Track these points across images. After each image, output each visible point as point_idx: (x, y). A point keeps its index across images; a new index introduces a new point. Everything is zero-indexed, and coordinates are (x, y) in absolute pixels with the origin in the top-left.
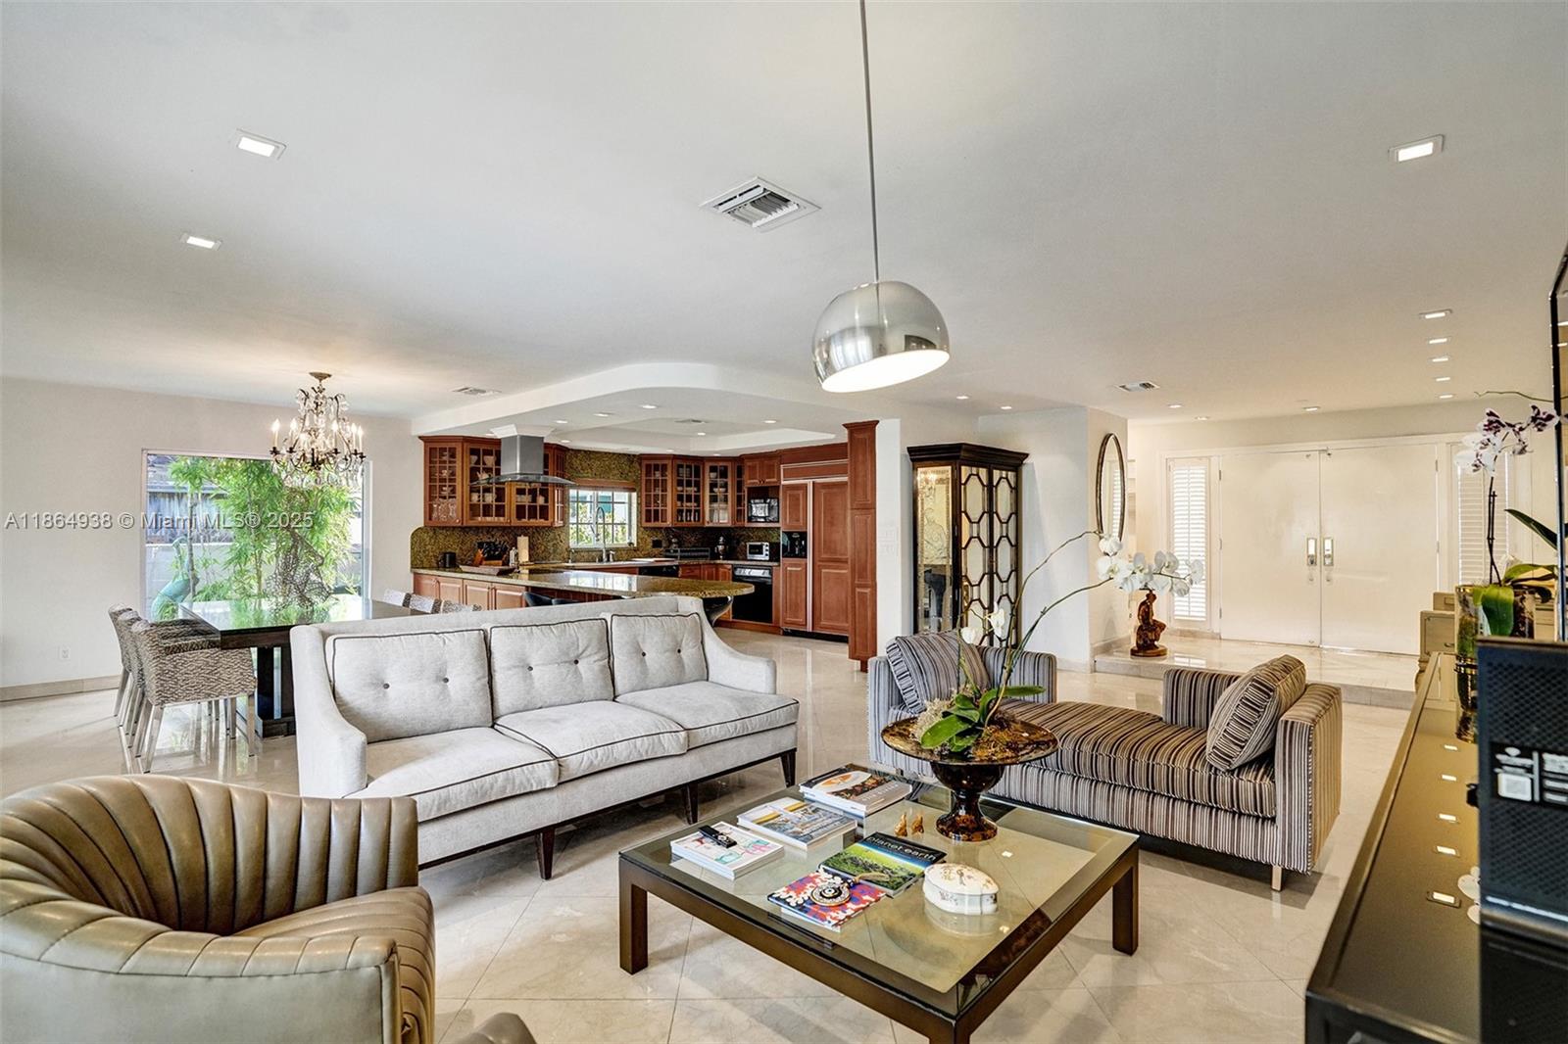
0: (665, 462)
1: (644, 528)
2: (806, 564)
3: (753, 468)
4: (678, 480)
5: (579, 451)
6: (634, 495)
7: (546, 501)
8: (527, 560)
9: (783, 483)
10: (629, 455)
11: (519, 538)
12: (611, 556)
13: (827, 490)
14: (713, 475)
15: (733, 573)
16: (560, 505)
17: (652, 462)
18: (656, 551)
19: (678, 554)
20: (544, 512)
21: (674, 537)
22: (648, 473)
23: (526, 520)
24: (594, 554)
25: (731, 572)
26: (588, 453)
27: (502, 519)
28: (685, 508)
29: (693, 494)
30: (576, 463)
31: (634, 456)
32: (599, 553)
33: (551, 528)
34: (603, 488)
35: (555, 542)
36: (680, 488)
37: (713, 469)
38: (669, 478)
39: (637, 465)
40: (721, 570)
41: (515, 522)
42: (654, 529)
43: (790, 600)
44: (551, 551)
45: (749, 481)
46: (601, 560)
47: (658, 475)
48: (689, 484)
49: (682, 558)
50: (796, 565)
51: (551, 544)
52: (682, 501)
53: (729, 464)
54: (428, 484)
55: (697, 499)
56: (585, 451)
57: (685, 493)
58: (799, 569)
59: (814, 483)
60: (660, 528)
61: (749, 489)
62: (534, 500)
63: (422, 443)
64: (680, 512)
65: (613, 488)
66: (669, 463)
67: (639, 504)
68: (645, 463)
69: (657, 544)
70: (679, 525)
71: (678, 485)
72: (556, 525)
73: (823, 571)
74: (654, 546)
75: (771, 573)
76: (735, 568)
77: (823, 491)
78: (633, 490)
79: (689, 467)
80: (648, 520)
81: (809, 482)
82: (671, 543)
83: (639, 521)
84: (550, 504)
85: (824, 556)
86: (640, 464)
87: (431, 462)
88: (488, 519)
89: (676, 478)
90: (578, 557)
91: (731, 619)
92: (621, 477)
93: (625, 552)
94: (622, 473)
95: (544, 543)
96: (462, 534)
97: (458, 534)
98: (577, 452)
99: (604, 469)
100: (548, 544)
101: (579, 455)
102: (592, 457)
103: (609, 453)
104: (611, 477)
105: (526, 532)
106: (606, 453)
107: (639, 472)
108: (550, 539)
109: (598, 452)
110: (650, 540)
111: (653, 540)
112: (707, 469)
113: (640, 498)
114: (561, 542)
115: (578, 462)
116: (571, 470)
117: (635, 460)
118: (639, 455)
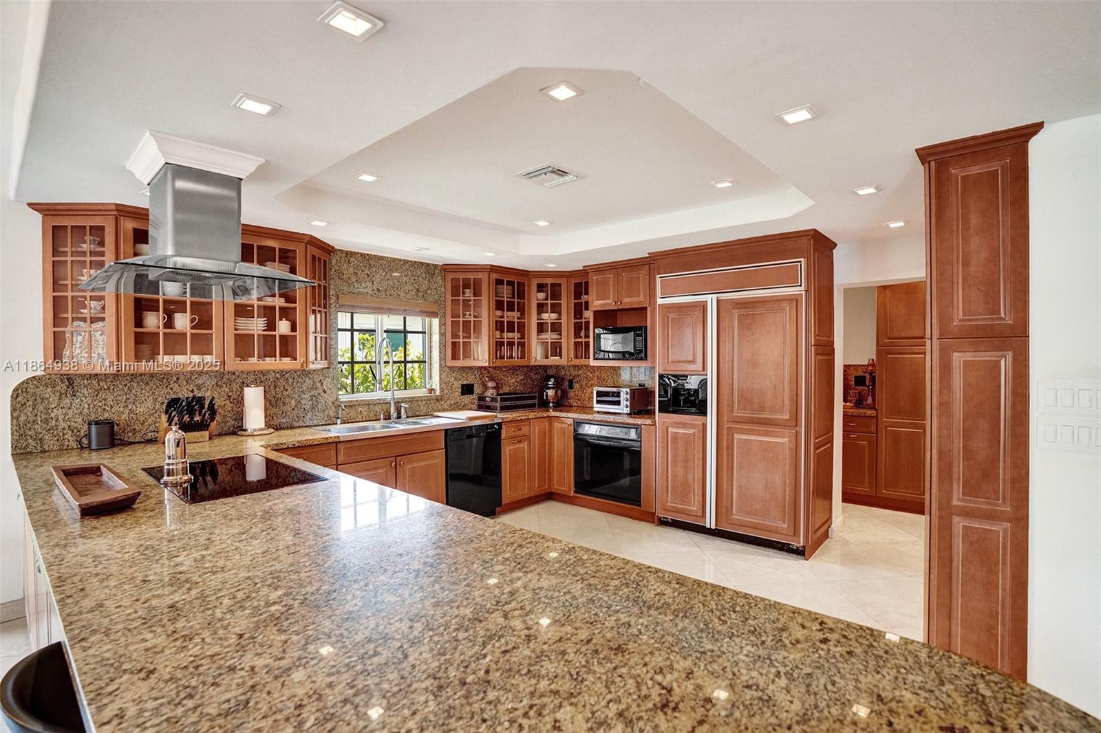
0: (479, 276)
1: (450, 368)
2: (704, 425)
3: (603, 284)
4: (497, 302)
5: (352, 254)
6: (436, 322)
7: (294, 328)
9: (660, 301)
10: (428, 265)
11: (246, 390)
12: (403, 410)
13: (743, 312)
14: (541, 295)
15: (575, 431)
16: (319, 336)
17: (462, 276)
18: (467, 398)
19: (498, 404)
20: (288, 347)
21: (492, 379)
22: (455, 292)
23: (254, 360)
24: (377, 408)
25: (572, 428)
26: (367, 260)
27: (208, 358)
28: (506, 340)
29: (516, 320)
30: (348, 270)
31: (436, 266)
32: (385, 407)
33: (305, 373)
34: (390, 311)
35: (314, 392)
36: (499, 313)
37: (541, 288)
38: (484, 299)
39: (439, 279)
40: (557, 425)
41: (235, 364)
42: (463, 368)
43: (674, 476)
44: (307, 407)
45: (597, 303)
46: (388, 418)
47: (469, 293)
48: (511, 308)
49: (503, 409)
50: (684, 425)
51: (307, 396)
52: (502, 331)
53: (563, 281)
54: (51, 294)
55: (522, 328)
56: (362, 255)
57: (505, 320)
58: (691, 431)
59: (718, 301)
60: (470, 368)
61: (596, 313)
62: (271, 326)
63: (37, 217)
64: (499, 344)
65: (405, 312)
66: (483, 277)
67: (442, 334)
68: (451, 276)
69: (467, 389)
70: (499, 363)
71: (497, 308)
72: (312, 367)
73: (737, 436)
74: (463, 394)
75: (639, 435)
76: (578, 424)
77: (736, 313)
78: (433, 314)
79: (510, 283)
80: (455, 357)
81: (711, 300)
82: (486, 388)
83: (442, 358)
84: (299, 334)
85: (738, 415)
86: (444, 279)
87: (55, 252)
88: (180, 359)
89: (493, 299)
90: (353, 413)
91: (572, 494)
92: (417, 295)
93: (424, 402)
94: (418, 290)
95: (296, 396)
96: (135, 385)
97: (125, 385)
98: (350, 254)
99: (391, 283)
100: (303, 396)
101: (352, 259)
102: (372, 263)
103: (400, 260)
104: (402, 295)
105: (263, 379)
106: (394, 260)
107: (443, 289)
108: (305, 388)
109: (383, 258)
110: (457, 385)
111: (463, 386)
112: (534, 288)
113: (443, 327)
114: (325, 392)
115: (351, 270)
116: (339, 282)
117: (436, 271)
118: (442, 266)
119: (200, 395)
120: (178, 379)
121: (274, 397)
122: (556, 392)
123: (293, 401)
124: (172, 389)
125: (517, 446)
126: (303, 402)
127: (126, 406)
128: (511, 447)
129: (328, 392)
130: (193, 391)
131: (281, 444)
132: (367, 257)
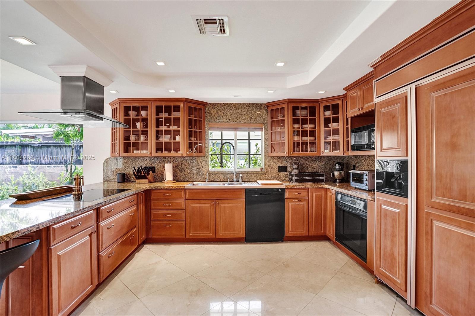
0: (283, 106)
1: (271, 157)
3: (353, 98)
4: (294, 119)
5: (216, 104)
6: (263, 132)
8: (172, 179)
10: (257, 104)
11: (166, 165)
15: (336, 198)
17: (275, 108)
18: (282, 174)
21: (295, 164)
22: (272, 117)
23: (162, 152)
24: (228, 176)
25: (334, 196)
27: (145, 152)
28: (302, 142)
29: (309, 130)
31: (262, 104)
32: (232, 175)
33: (194, 158)
35: (197, 167)
36: (295, 126)
38: (286, 118)
40: (329, 194)
41: (155, 154)
42: (278, 157)
44: (195, 173)
45: (351, 111)
46: (232, 181)
47: (279, 116)
48: (304, 123)
51: (195, 168)
52: (299, 136)
53: (340, 101)
56: (221, 104)
57: (300, 129)
58: (396, 210)
61: (351, 119)
65: (249, 129)
66: (285, 106)
67: (266, 140)
68: (270, 108)
69: (282, 169)
71: (294, 123)
74: (279, 171)
75: (365, 206)
76: (337, 194)
77: (434, 96)
78: (262, 129)
79: (305, 108)
80: (272, 151)
82: (293, 169)
83: (266, 153)
84: (181, 141)
85: (437, 200)
86: (267, 111)
89: (291, 117)
91: (334, 240)
92: (251, 120)
93: (255, 175)
94: (251, 118)
95: (190, 168)
96: (134, 161)
97: (131, 161)
98: (214, 105)
99: (236, 116)
100: (193, 168)
101: (216, 107)
102: (226, 107)
103: (241, 104)
104: (242, 121)
105: (177, 160)
106: (238, 104)
107: (266, 116)
108: (194, 165)
109: (231, 104)
110: (276, 167)
111: (279, 167)
112: (322, 109)
113: (267, 136)
114: (203, 167)
115: (215, 112)
116: (209, 117)
117: (262, 107)
118: (266, 104)
119: (154, 166)
120: (147, 160)
121: (181, 168)
122: (340, 173)
123: (189, 170)
124: (145, 163)
125: (298, 203)
126: (193, 171)
127: (131, 169)
128: (293, 204)
129: (204, 167)
130: (151, 164)
131: (159, 187)
132: (223, 105)
